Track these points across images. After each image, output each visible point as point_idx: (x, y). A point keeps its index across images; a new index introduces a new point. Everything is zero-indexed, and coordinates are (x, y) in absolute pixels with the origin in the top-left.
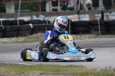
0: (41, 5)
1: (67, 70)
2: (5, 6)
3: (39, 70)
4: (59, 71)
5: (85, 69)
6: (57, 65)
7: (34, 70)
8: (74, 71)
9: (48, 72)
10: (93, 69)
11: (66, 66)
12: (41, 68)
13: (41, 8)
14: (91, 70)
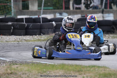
0: (65, 2)
1: (90, 70)
2: (28, 2)
3: (61, 69)
4: (82, 71)
5: (108, 70)
6: (80, 65)
7: (57, 69)
8: (97, 71)
9: (70, 71)
10: (116, 71)
11: (89, 66)
12: (63, 67)
13: (65, 6)
14: (114, 71)
